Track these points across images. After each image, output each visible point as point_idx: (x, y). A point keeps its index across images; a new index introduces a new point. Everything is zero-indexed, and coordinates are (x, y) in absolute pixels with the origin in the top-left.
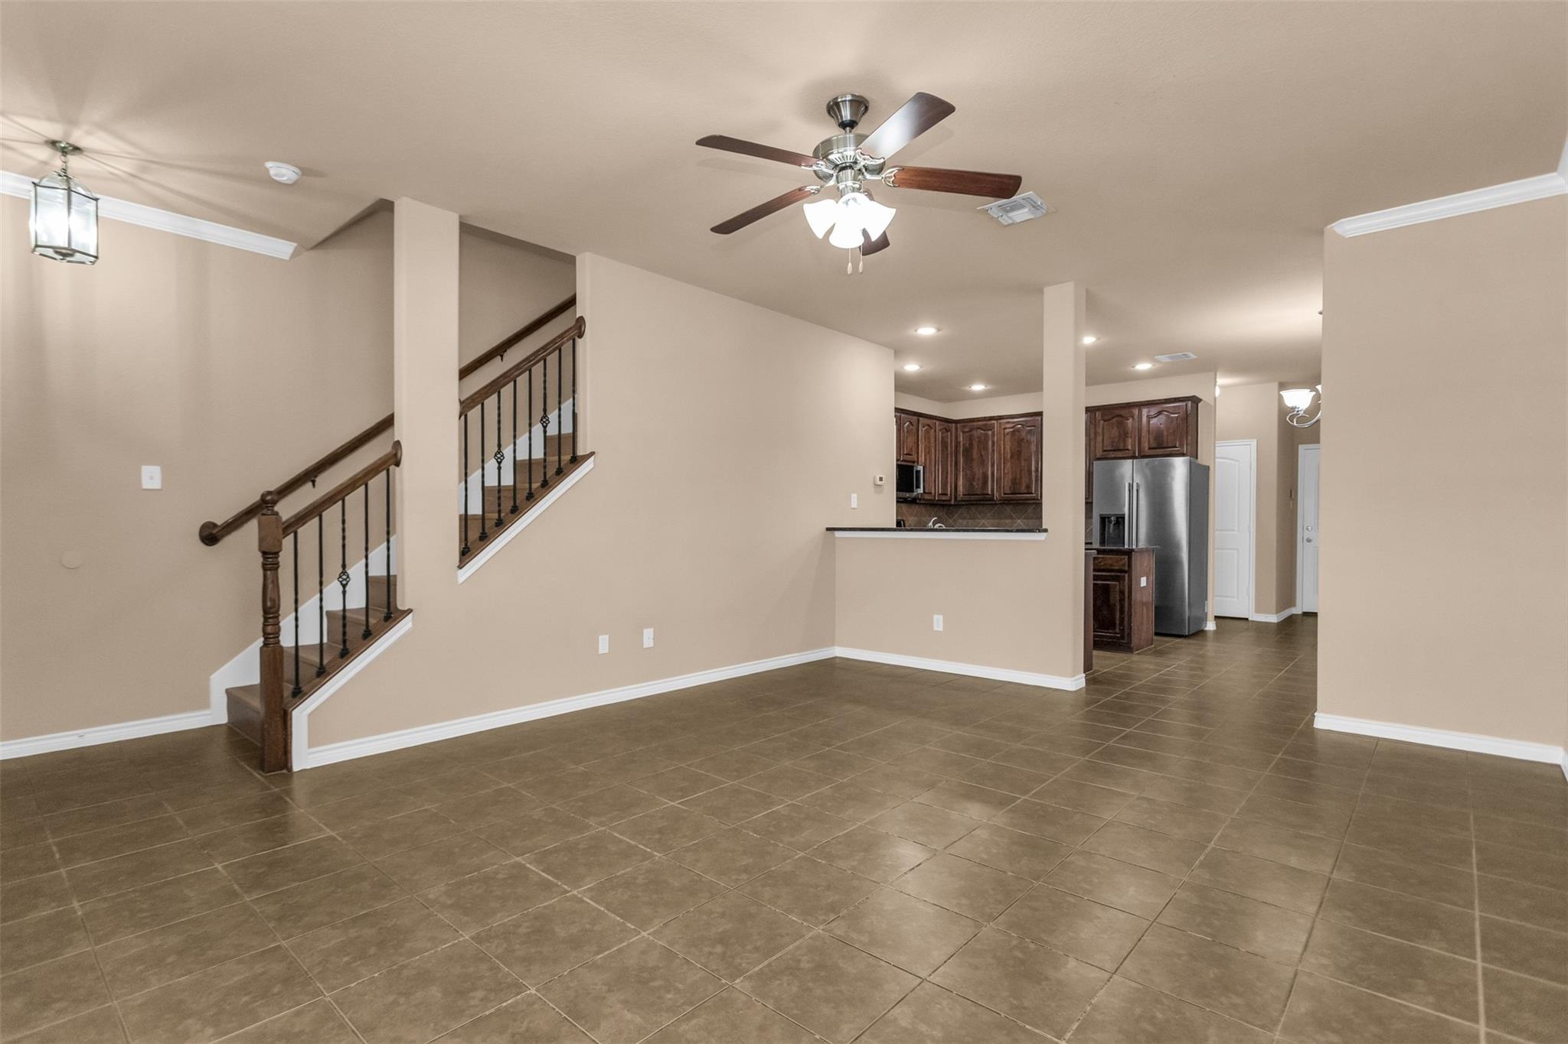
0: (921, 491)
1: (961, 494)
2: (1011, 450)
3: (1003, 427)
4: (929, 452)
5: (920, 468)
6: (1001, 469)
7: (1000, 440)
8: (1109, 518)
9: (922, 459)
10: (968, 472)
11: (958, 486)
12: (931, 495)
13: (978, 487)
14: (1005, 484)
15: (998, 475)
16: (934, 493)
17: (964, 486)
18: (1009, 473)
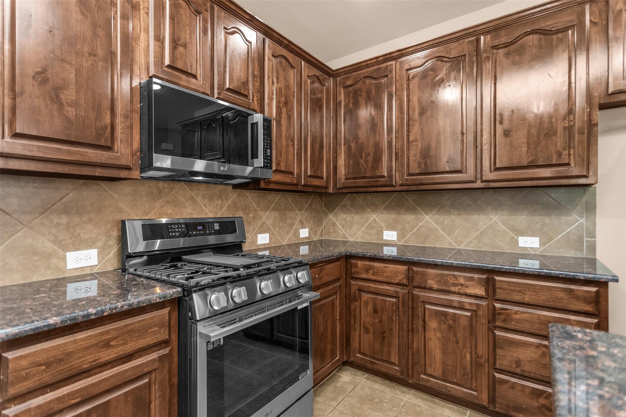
0: (259, 162)
1: (343, 177)
2: (420, 101)
3: (407, 67)
4: (286, 104)
5: (258, 118)
6: (403, 135)
7: (402, 90)
9: (272, 107)
10: (353, 145)
11: (338, 166)
12: (291, 176)
13: (367, 166)
14: (410, 158)
15: (397, 147)
16: (297, 174)
17: (347, 166)
18: (416, 141)
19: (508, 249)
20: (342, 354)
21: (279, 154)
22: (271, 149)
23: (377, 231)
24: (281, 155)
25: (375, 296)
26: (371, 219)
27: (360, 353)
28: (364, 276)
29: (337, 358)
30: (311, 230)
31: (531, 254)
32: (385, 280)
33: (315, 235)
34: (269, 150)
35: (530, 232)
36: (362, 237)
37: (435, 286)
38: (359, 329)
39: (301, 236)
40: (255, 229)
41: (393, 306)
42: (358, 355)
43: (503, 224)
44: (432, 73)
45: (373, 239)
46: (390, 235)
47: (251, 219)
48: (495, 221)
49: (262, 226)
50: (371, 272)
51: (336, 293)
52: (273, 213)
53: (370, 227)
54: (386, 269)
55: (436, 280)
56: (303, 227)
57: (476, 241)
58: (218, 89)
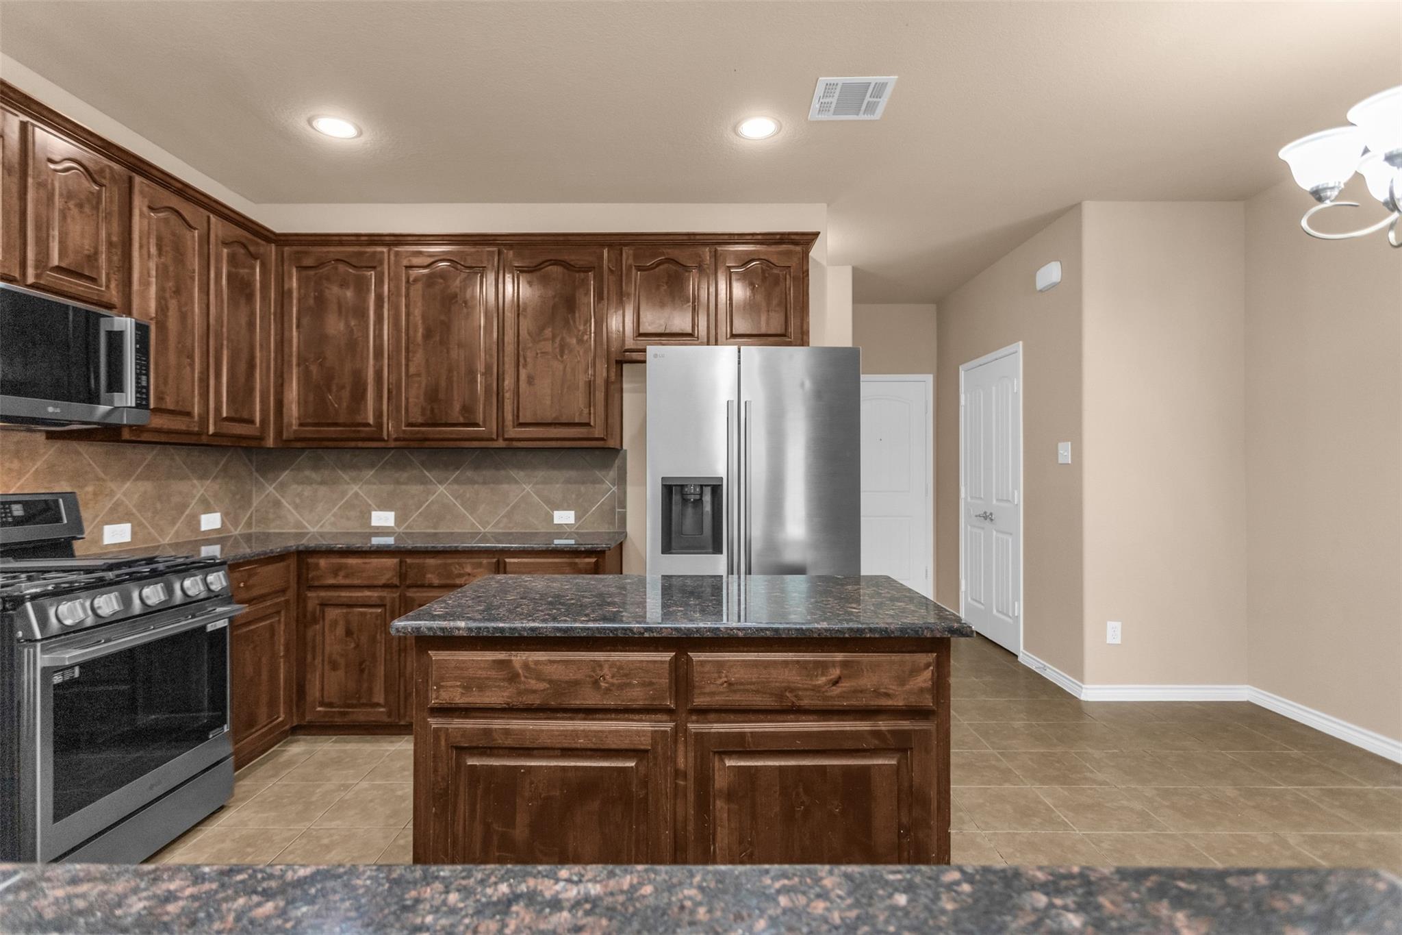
0: (128, 397)
1: (295, 422)
2: (424, 318)
3: (405, 262)
4: (177, 292)
5: (125, 324)
6: (399, 364)
7: (399, 295)
8: (682, 486)
9: (147, 299)
10: (314, 369)
11: (285, 401)
12: (186, 419)
13: (339, 405)
14: (410, 400)
15: (391, 381)
16: (199, 415)
17: (302, 402)
18: (419, 375)
19: (542, 529)
20: (289, 713)
21: (163, 379)
22: (147, 375)
23: (361, 512)
24: (166, 383)
25: (349, 610)
26: (351, 493)
27: (322, 704)
28: (331, 581)
29: (280, 719)
30: (225, 515)
31: (566, 533)
32: (366, 583)
33: (236, 525)
34: (144, 378)
35: (565, 505)
36: (333, 524)
37: (436, 582)
38: (320, 666)
39: (204, 527)
40: (97, 516)
41: (377, 620)
42: (319, 709)
43: (538, 496)
44: (441, 281)
45: (353, 526)
46: (383, 518)
47: (90, 496)
48: (528, 492)
49: (114, 509)
50: (342, 573)
51: (278, 612)
52: (140, 483)
53: (349, 506)
54: (368, 566)
55: (437, 572)
56: (209, 510)
57: (505, 520)
58: (36, 267)
